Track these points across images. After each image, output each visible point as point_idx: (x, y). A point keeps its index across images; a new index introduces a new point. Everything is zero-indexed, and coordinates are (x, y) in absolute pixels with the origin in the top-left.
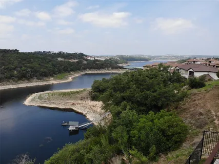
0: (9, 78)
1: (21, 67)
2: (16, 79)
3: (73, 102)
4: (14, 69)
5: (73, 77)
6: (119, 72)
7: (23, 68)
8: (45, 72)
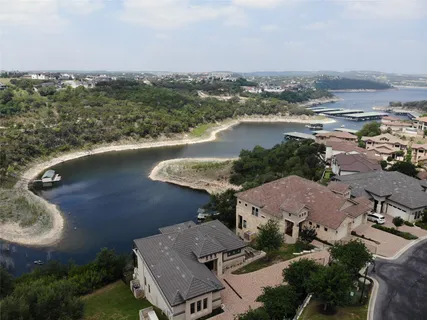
0: (128, 134)
1: (144, 118)
2: (137, 136)
3: (207, 181)
4: (135, 121)
5: (218, 131)
6: (304, 122)
7: (147, 119)
8: (176, 126)
